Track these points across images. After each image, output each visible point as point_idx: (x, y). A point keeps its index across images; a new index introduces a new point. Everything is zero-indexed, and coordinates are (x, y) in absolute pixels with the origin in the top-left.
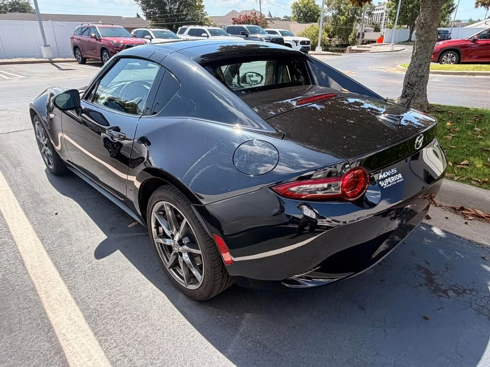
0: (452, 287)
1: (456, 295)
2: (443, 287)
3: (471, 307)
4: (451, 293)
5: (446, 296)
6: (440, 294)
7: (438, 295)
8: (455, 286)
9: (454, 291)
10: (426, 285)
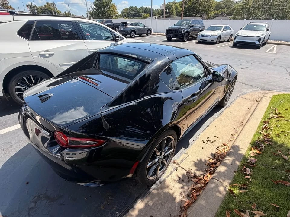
0: (36, 209)
1: (30, 207)
2: (38, 203)
3: (18, 211)
4: (32, 205)
5: (33, 200)
6: (35, 198)
7: (35, 196)
8: (35, 211)
9: (32, 208)
10: (45, 194)
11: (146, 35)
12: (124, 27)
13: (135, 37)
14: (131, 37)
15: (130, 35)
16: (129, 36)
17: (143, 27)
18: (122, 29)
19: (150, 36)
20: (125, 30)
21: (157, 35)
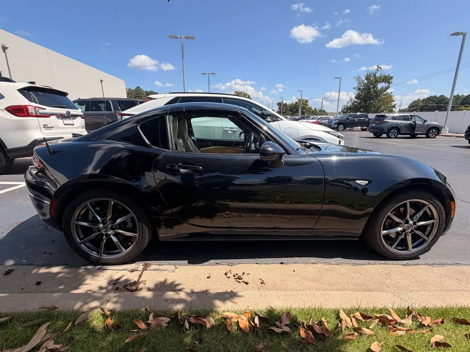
11: (424, 136)
12: (378, 122)
13: (396, 138)
14: (389, 137)
15: (388, 134)
16: (385, 135)
17: (422, 123)
18: (374, 125)
19: (434, 138)
20: (378, 126)
21: (457, 137)
